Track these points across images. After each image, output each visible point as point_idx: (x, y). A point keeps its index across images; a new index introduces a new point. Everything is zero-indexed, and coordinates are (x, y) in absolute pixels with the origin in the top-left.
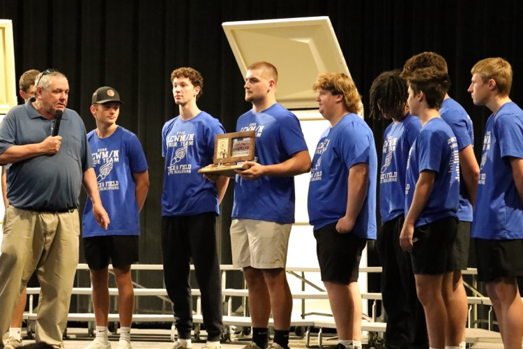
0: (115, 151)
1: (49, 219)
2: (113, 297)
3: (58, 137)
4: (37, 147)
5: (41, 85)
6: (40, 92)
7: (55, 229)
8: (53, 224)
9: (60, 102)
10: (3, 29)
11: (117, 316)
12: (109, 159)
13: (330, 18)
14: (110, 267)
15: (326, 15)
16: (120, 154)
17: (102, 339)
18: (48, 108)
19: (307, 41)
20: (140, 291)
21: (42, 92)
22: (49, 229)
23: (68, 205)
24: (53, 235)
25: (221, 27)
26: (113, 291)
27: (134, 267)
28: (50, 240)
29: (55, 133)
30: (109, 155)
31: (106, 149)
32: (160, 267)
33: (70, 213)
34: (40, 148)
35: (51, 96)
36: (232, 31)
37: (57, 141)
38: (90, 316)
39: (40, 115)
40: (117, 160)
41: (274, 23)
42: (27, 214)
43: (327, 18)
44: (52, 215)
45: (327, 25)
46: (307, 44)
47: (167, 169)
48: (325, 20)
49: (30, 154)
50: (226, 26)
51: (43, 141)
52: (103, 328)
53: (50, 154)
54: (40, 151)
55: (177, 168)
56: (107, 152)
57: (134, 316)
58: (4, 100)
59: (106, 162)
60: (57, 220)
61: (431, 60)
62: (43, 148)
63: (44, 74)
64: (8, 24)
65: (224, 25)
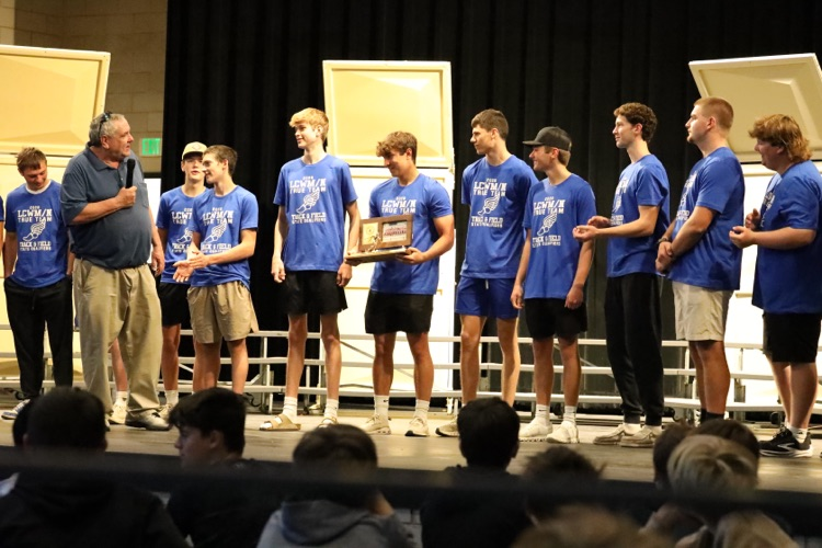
2: (558, 375)
3: (134, 189)
4: (114, 203)
6: (106, 141)
10: (441, 72)
11: (562, 396)
13: (817, 55)
14: (556, 341)
15: (813, 52)
17: (543, 420)
19: (788, 82)
20: (588, 369)
25: (688, 66)
26: (558, 368)
27: (581, 341)
32: (603, 342)
34: (118, 204)
36: (700, 71)
38: (532, 395)
40: (561, 211)
43: (813, 55)
45: (813, 63)
46: (788, 85)
48: (811, 58)
50: (693, 66)
52: (543, 407)
56: (554, 201)
57: (580, 397)
58: (440, 152)
64: (446, 66)
65: (691, 63)
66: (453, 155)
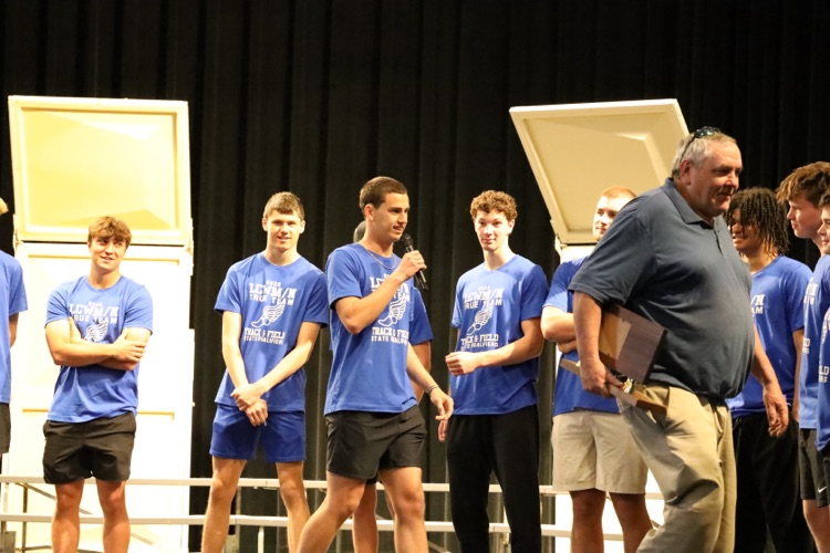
6: (687, 170)
10: (174, 115)
13: (679, 101)
15: (673, 97)
19: (642, 137)
21: (692, 169)
25: (508, 115)
36: (525, 120)
41: (591, 110)
43: (674, 102)
45: (674, 112)
46: (643, 142)
47: (461, 342)
48: (671, 106)
50: (517, 114)
55: (476, 340)
58: (174, 224)
63: (697, 136)
64: (181, 108)
65: (513, 110)
66: (191, 228)
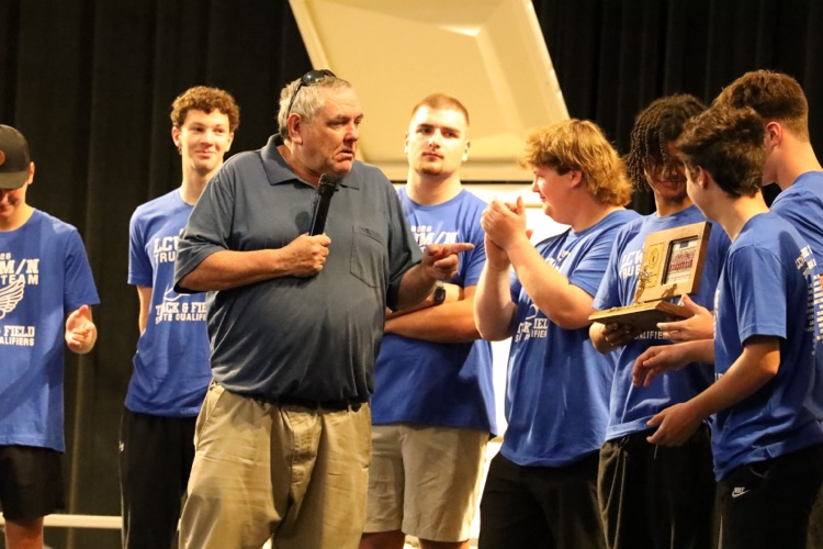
0: (30, 262)
1: (301, 425)
3: (323, 238)
4: (271, 257)
5: (298, 110)
6: (297, 127)
7: (313, 446)
8: (308, 435)
9: (345, 148)
12: (17, 277)
16: (40, 267)
18: (316, 163)
19: (472, 31)
21: (301, 126)
22: (301, 447)
23: (345, 391)
24: (311, 463)
28: (302, 474)
29: (318, 230)
30: (16, 268)
31: (9, 255)
33: (351, 413)
34: (279, 261)
35: (325, 136)
37: (316, 248)
39: (294, 176)
40: (34, 280)
42: (252, 408)
44: (308, 417)
46: (471, 39)
47: (155, 311)
49: (252, 273)
51: (286, 243)
53: (302, 277)
54: (277, 266)
56: (12, 263)
59: (7, 283)
60: (319, 428)
61: (766, 90)
62: (283, 260)
63: (304, 84)
